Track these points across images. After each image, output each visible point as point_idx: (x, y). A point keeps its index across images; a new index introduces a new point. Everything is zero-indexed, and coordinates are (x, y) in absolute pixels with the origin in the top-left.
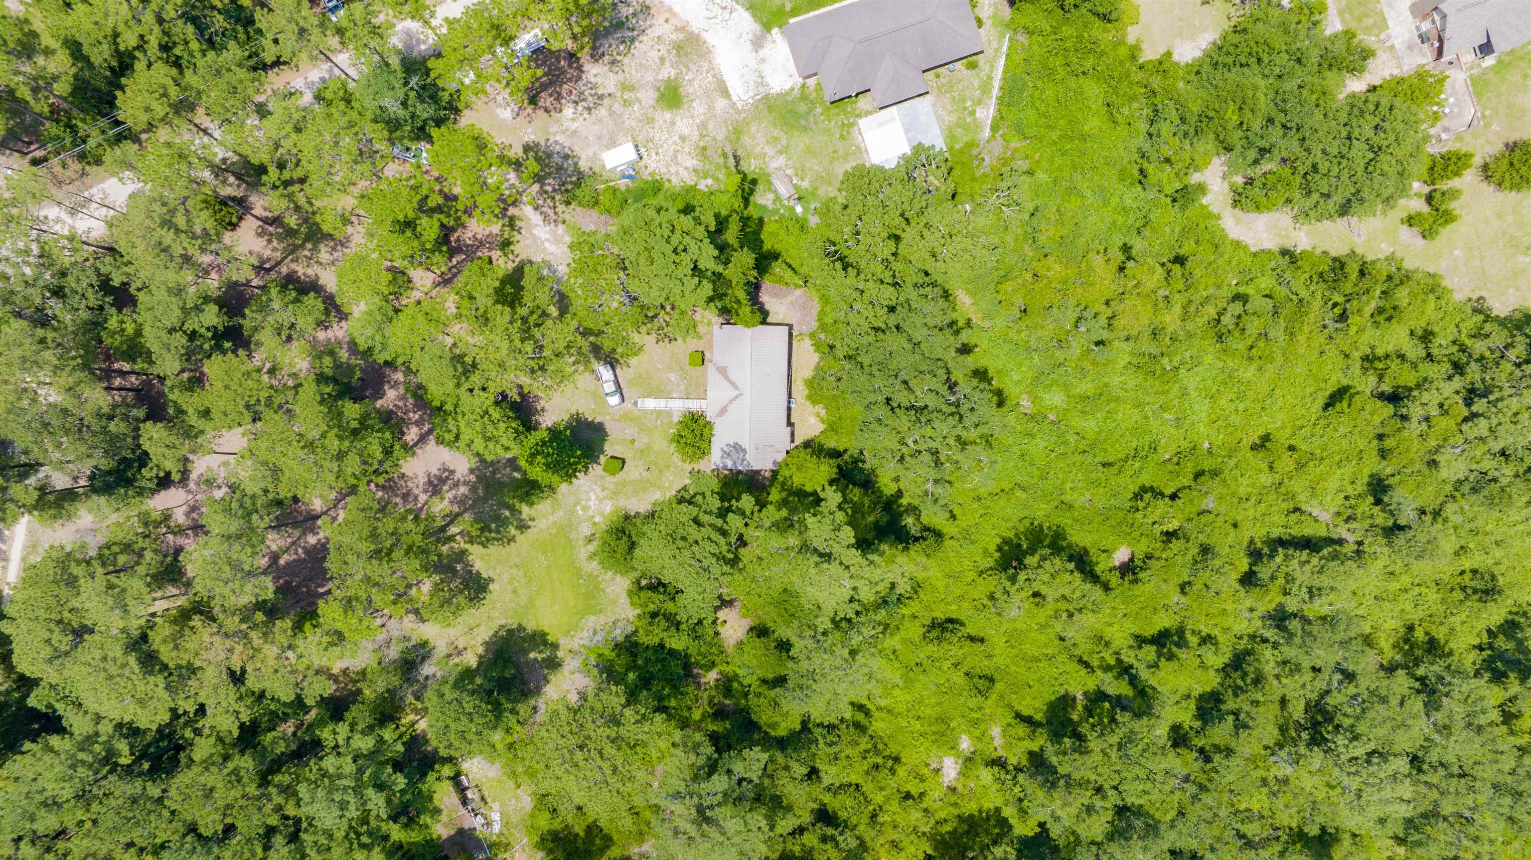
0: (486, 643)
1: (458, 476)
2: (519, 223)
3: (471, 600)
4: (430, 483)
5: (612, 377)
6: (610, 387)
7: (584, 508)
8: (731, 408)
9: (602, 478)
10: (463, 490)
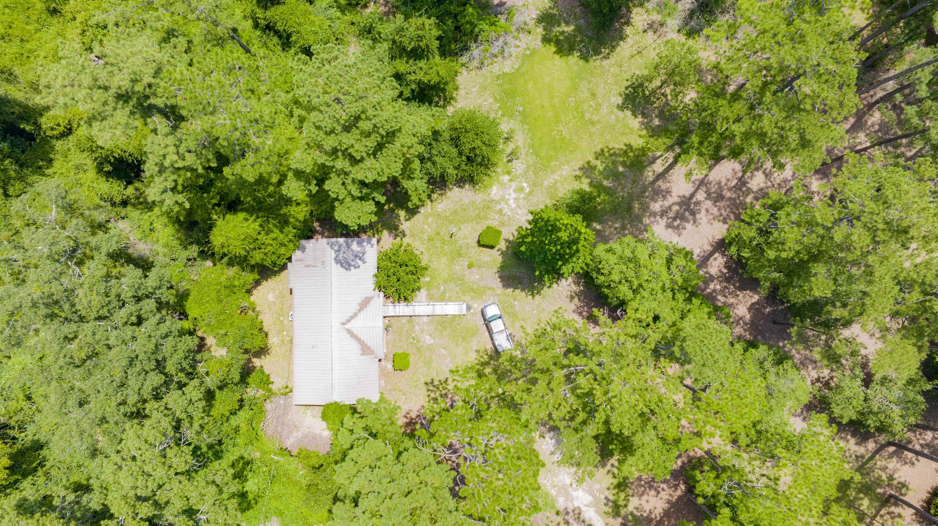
0: (622, 38)
1: (663, 222)
2: (609, 509)
3: (641, 85)
4: (693, 213)
5: (495, 337)
6: (497, 326)
7: (522, 189)
8: (356, 308)
9: (503, 224)
10: (656, 206)
